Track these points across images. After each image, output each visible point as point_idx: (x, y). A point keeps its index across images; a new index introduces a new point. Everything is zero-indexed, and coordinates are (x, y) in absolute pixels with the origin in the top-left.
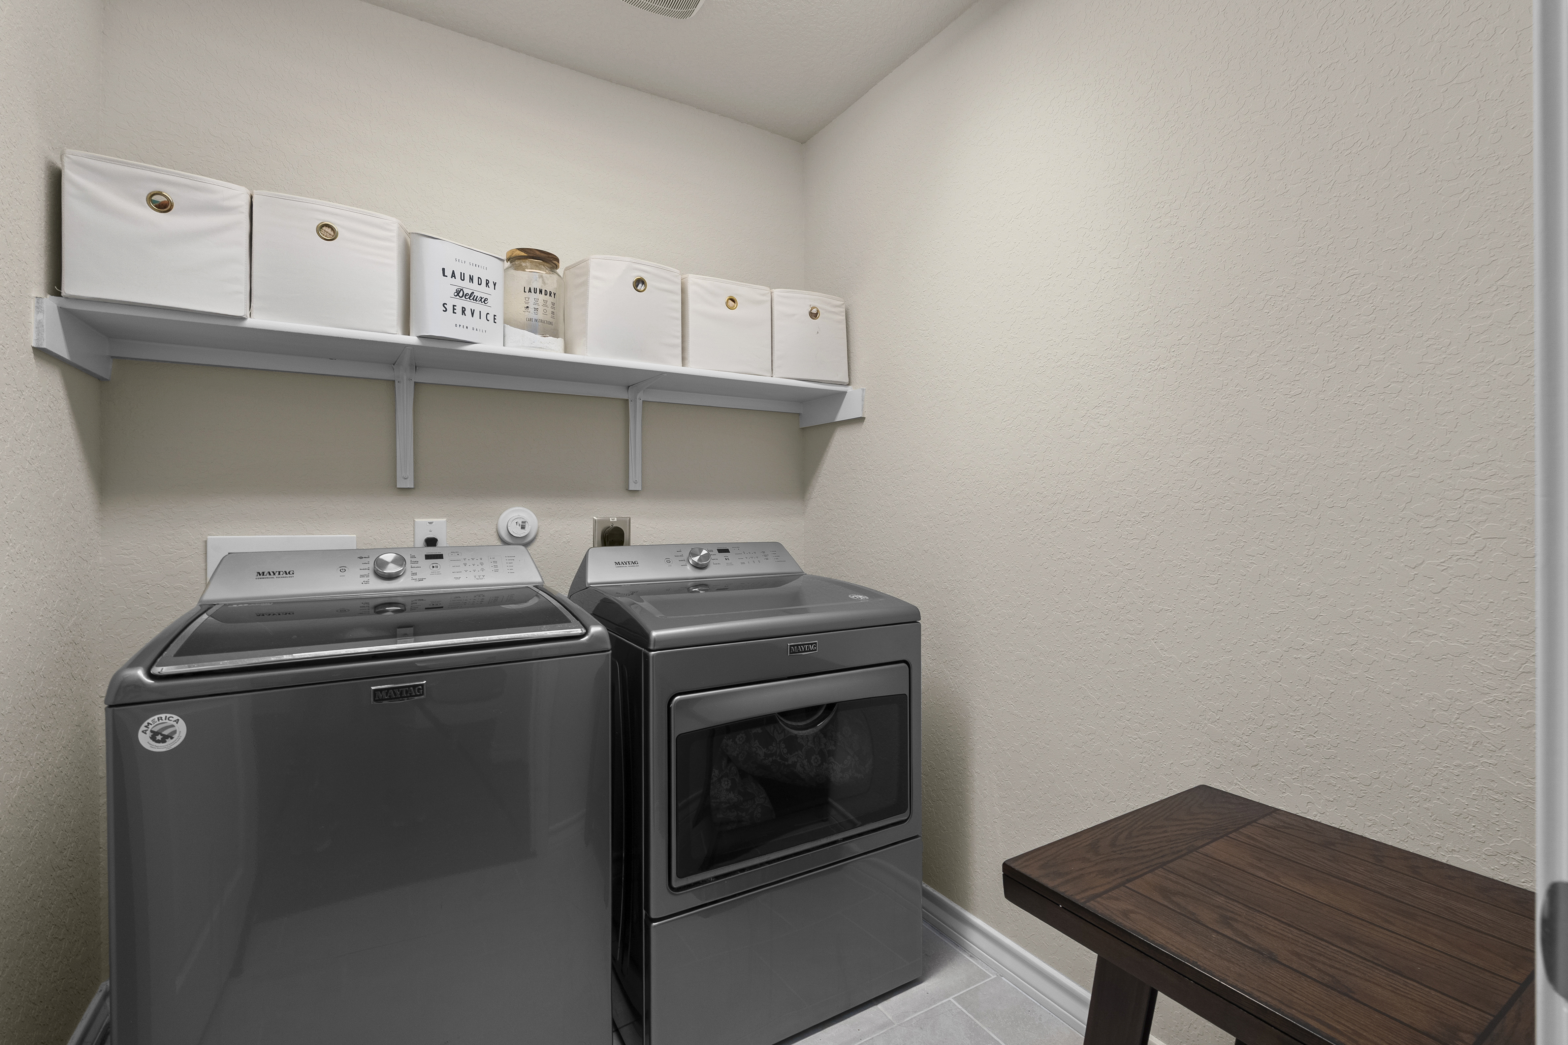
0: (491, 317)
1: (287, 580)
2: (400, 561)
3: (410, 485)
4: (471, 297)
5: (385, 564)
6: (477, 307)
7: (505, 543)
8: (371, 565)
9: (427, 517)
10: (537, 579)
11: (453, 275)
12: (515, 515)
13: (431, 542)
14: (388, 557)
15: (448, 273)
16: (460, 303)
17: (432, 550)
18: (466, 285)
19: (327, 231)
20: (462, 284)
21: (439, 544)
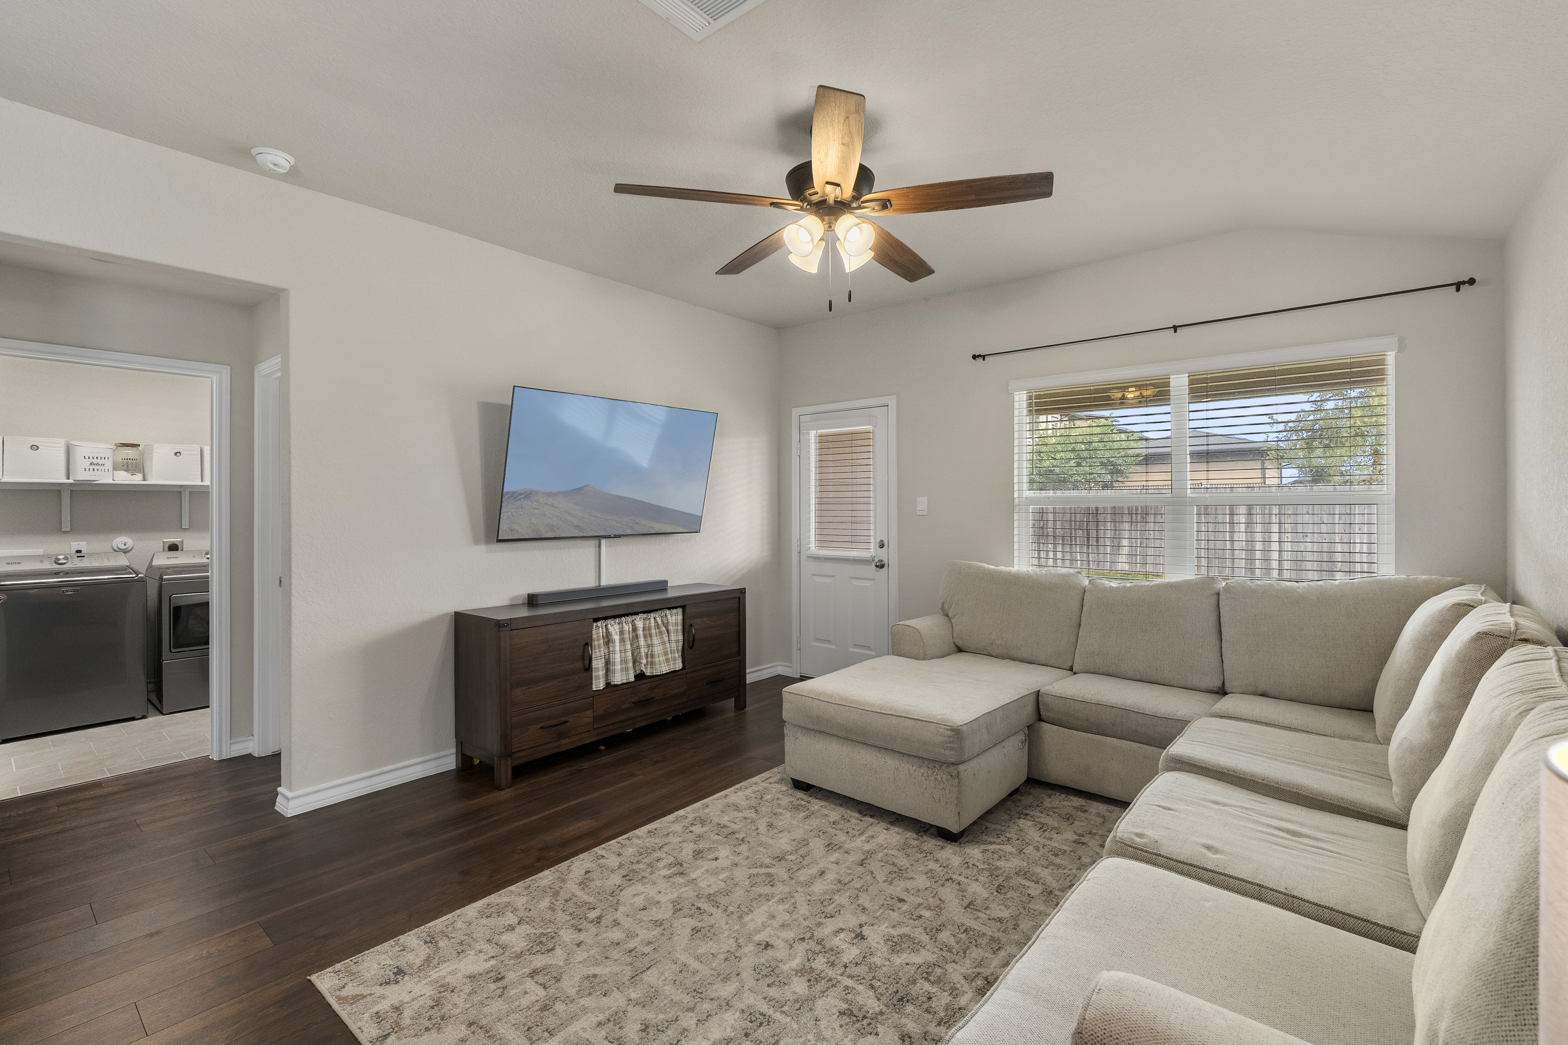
0: (106, 470)
1: (19, 565)
2: (66, 558)
3: (68, 529)
4: (97, 464)
5: (60, 559)
6: (99, 468)
7: (116, 551)
8: (54, 560)
9: (77, 542)
10: (128, 564)
11: (89, 458)
12: (121, 540)
13: (79, 551)
14: (61, 557)
15: (87, 457)
16: (92, 467)
17: (79, 554)
18: (95, 461)
19: (35, 448)
20: (93, 460)
21: (83, 552)
